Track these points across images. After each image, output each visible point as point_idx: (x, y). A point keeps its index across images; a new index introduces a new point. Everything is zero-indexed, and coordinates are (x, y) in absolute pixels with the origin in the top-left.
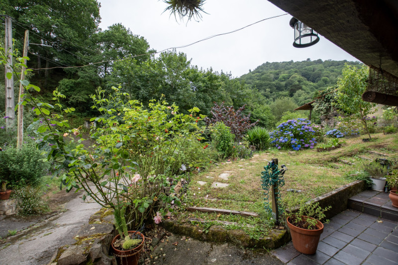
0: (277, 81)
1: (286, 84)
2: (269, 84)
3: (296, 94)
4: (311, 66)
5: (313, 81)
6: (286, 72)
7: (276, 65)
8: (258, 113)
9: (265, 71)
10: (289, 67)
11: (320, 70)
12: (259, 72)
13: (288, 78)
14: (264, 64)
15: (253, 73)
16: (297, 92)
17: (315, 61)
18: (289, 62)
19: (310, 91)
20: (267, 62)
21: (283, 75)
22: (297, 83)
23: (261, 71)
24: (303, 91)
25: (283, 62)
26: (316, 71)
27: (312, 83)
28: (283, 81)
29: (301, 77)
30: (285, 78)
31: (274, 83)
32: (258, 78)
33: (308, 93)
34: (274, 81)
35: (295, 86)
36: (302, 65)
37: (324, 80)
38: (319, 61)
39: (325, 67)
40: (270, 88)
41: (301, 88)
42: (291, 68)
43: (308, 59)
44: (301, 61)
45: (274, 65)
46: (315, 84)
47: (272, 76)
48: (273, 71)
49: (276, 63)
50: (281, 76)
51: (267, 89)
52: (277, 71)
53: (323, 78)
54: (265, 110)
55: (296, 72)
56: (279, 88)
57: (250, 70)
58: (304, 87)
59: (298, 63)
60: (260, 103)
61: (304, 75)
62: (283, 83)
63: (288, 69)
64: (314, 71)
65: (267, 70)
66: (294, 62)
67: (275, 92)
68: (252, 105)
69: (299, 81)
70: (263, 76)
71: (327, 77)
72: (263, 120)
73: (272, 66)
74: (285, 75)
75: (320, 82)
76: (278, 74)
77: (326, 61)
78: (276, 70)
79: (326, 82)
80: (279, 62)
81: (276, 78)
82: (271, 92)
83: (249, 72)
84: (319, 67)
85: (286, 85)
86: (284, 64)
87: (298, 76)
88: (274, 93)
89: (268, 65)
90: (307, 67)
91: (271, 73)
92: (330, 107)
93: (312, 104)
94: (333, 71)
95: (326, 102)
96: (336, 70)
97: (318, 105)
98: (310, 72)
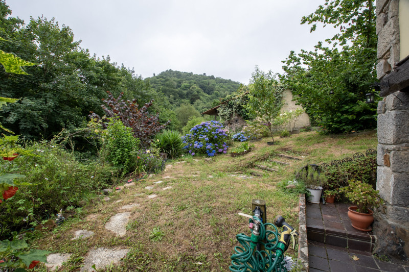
0: (179, 89)
2: (173, 91)
3: (196, 103)
4: (206, 80)
5: (209, 94)
6: (187, 81)
7: (178, 74)
8: (164, 117)
9: (168, 78)
10: (189, 78)
11: (213, 85)
12: (163, 77)
13: (189, 88)
14: (167, 71)
15: (157, 77)
16: (197, 101)
17: (209, 77)
18: (189, 73)
19: (206, 102)
20: (170, 70)
21: (184, 84)
22: (196, 93)
23: (165, 76)
24: (201, 101)
25: (185, 72)
26: (210, 85)
27: (207, 95)
28: (185, 90)
29: (200, 89)
30: (186, 88)
31: (177, 90)
32: (162, 83)
33: (205, 103)
34: (177, 88)
35: (195, 95)
36: (200, 78)
38: (212, 77)
39: (217, 83)
40: (173, 94)
41: (199, 98)
42: (192, 79)
43: (205, 74)
44: (199, 74)
45: (177, 74)
46: (210, 96)
47: (175, 83)
48: (176, 79)
49: (179, 72)
50: (183, 84)
51: (171, 96)
52: (179, 79)
53: (216, 92)
54: (170, 114)
55: (195, 83)
56: (182, 96)
57: (154, 74)
58: (201, 97)
59: (196, 76)
60: (165, 106)
61: (201, 87)
62: (185, 92)
63: (189, 80)
64: (208, 85)
65: (171, 77)
66: (194, 74)
67: (179, 99)
68: (158, 108)
69: (198, 92)
70: (167, 82)
71: (218, 91)
73: (175, 74)
74: (186, 84)
75: (213, 95)
76: (180, 83)
77: (217, 78)
78: (178, 78)
79: (217, 95)
81: (179, 86)
82: (175, 99)
83: (153, 76)
84: (212, 82)
85: (187, 94)
86: (185, 74)
87: (197, 88)
88: (177, 99)
89: (172, 73)
90: (204, 80)
91: (174, 80)
92: (232, 112)
93: (217, 109)
94: (222, 87)
95: (229, 108)
96: (224, 86)
97: (222, 110)
98: (205, 85)
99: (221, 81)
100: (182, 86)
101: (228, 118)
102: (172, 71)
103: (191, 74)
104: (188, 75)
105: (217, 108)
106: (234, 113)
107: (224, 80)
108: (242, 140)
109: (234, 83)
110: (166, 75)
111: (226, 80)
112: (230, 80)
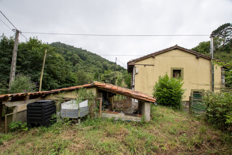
0: (66, 55)
1: (71, 58)
5: (83, 60)
6: (71, 51)
7: (64, 46)
9: (58, 47)
10: (71, 49)
11: (86, 55)
13: (72, 55)
14: (57, 42)
15: (50, 45)
16: (77, 64)
17: (84, 50)
18: (72, 46)
19: (82, 65)
20: (59, 42)
21: (69, 52)
22: (77, 59)
23: (55, 46)
24: (80, 64)
25: (69, 45)
26: (85, 55)
27: (83, 61)
28: (69, 56)
31: (64, 56)
35: (76, 61)
36: (78, 50)
37: (88, 61)
38: (86, 51)
41: (78, 62)
42: (73, 50)
43: (81, 48)
44: (78, 48)
47: (63, 51)
48: (63, 48)
53: (88, 60)
55: (76, 53)
57: (48, 43)
58: (80, 62)
59: (76, 48)
61: (79, 56)
62: (69, 57)
64: (83, 55)
65: (60, 46)
69: (77, 58)
70: (58, 50)
73: (62, 45)
74: (70, 53)
75: (86, 61)
76: (66, 51)
77: (88, 52)
78: (65, 48)
79: (89, 62)
80: (66, 44)
81: (66, 53)
84: (86, 53)
85: (71, 59)
87: (77, 56)
89: (60, 44)
90: (81, 52)
91: (62, 49)
94: (91, 57)
96: (92, 57)
99: (91, 54)
100: (67, 53)
102: (61, 43)
103: (73, 47)
104: (70, 47)
109: (98, 56)
110: (56, 44)
111: (94, 54)
112: (96, 54)
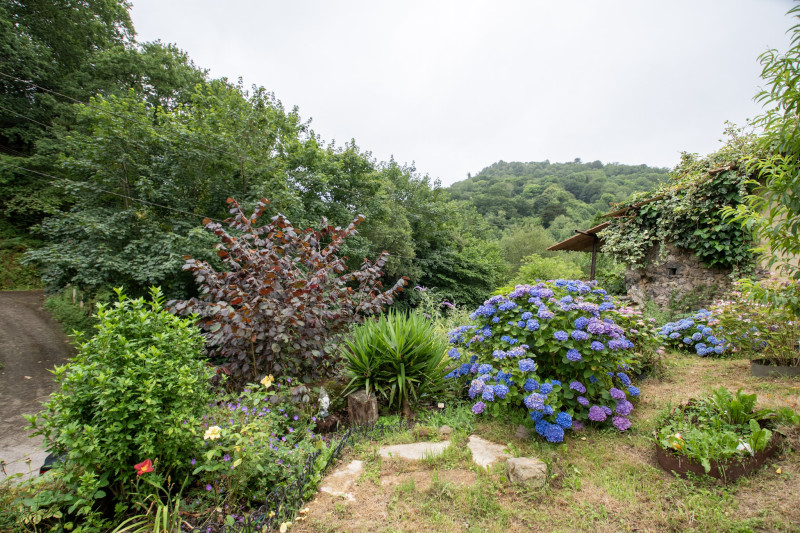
0: (518, 197)
1: (535, 203)
2: (504, 202)
3: (554, 223)
4: (582, 173)
5: (587, 201)
6: (536, 180)
7: (517, 168)
8: (472, 256)
9: (497, 177)
10: (541, 172)
11: (599, 181)
12: (485, 178)
13: (541, 193)
14: (494, 165)
15: (475, 180)
16: (557, 219)
17: (589, 165)
18: (541, 163)
20: (501, 161)
21: (531, 186)
22: (557, 202)
23: (489, 176)
24: (568, 218)
25: (531, 163)
26: (591, 182)
27: (584, 204)
28: (530, 197)
29: (565, 192)
30: (533, 193)
31: (513, 199)
32: (483, 189)
33: (577, 222)
34: (513, 196)
35: (553, 207)
36: (566, 169)
37: (605, 199)
38: (597, 165)
39: (609, 176)
40: (505, 209)
41: (563, 212)
42: (546, 174)
43: (577, 160)
44: (563, 162)
45: (514, 167)
46: (590, 206)
47: (511, 187)
48: (512, 178)
49: (518, 163)
50: (527, 188)
51: (500, 212)
52: (521, 177)
53: (605, 195)
54: (488, 251)
55: (554, 181)
56: (523, 211)
57: (469, 175)
58: (569, 210)
59: (558, 167)
60: (479, 235)
61: (571, 188)
62: (531, 202)
63: (540, 176)
64: (587, 181)
65: (501, 175)
66: (551, 163)
67: (517, 217)
68: (461, 239)
69: (560, 199)
70: (493, 186)
71: (612, 193)
72: (484, 272)
73: (511, 169)
74: (534, 186)
75: (599, 203)
76: (521, 185)
77: (608, 165)
78: (518, 175)
81: (518, 192)
82: (508, 218)
83: (467, 177)
84: (596, 174)
85: (536, 206)
86: (531, 166)
87: (559, 190)
88: (513, 218)
89: (504, 167)
90: (575, 174)
91: (508, 181)
92: (656, 243)
93: (599, 234)
94: (622, 183)
95: (642, 227)
96: (627, 181)
97: (617, 235)
98: (579, 184)
99: (621, 170)
100: (525, 190)
101: (638, 262)
102: (505, 164)
103: (545, 164)
104: (538, 167)
105: (599, 230)
106: (662, 245)
107: (628, 167)
108: (701, 349)
109: (657, 170)
110: (491, 172)
111: (634, 167)
112: (644, 166)
